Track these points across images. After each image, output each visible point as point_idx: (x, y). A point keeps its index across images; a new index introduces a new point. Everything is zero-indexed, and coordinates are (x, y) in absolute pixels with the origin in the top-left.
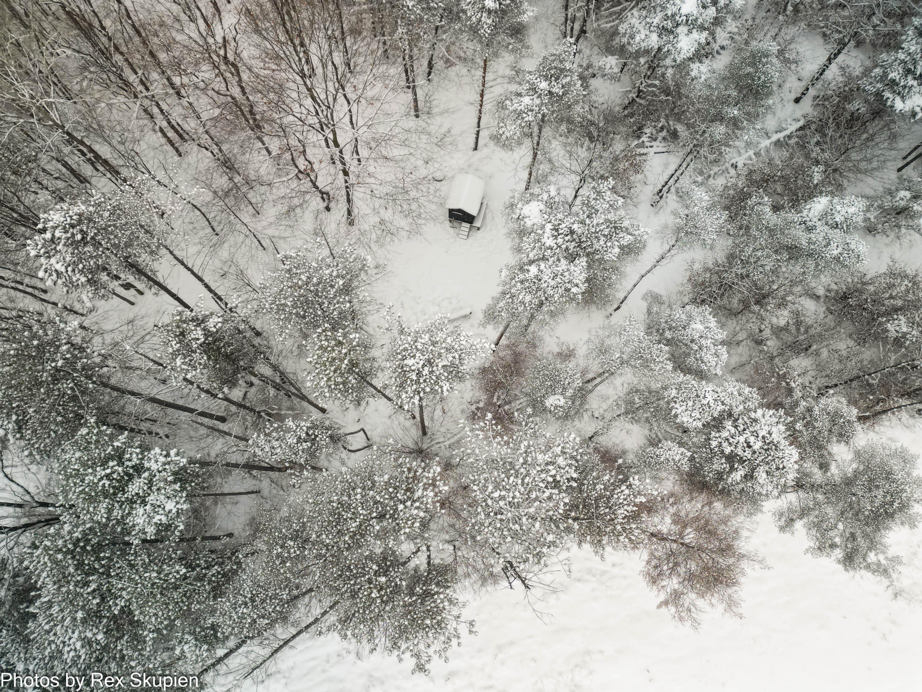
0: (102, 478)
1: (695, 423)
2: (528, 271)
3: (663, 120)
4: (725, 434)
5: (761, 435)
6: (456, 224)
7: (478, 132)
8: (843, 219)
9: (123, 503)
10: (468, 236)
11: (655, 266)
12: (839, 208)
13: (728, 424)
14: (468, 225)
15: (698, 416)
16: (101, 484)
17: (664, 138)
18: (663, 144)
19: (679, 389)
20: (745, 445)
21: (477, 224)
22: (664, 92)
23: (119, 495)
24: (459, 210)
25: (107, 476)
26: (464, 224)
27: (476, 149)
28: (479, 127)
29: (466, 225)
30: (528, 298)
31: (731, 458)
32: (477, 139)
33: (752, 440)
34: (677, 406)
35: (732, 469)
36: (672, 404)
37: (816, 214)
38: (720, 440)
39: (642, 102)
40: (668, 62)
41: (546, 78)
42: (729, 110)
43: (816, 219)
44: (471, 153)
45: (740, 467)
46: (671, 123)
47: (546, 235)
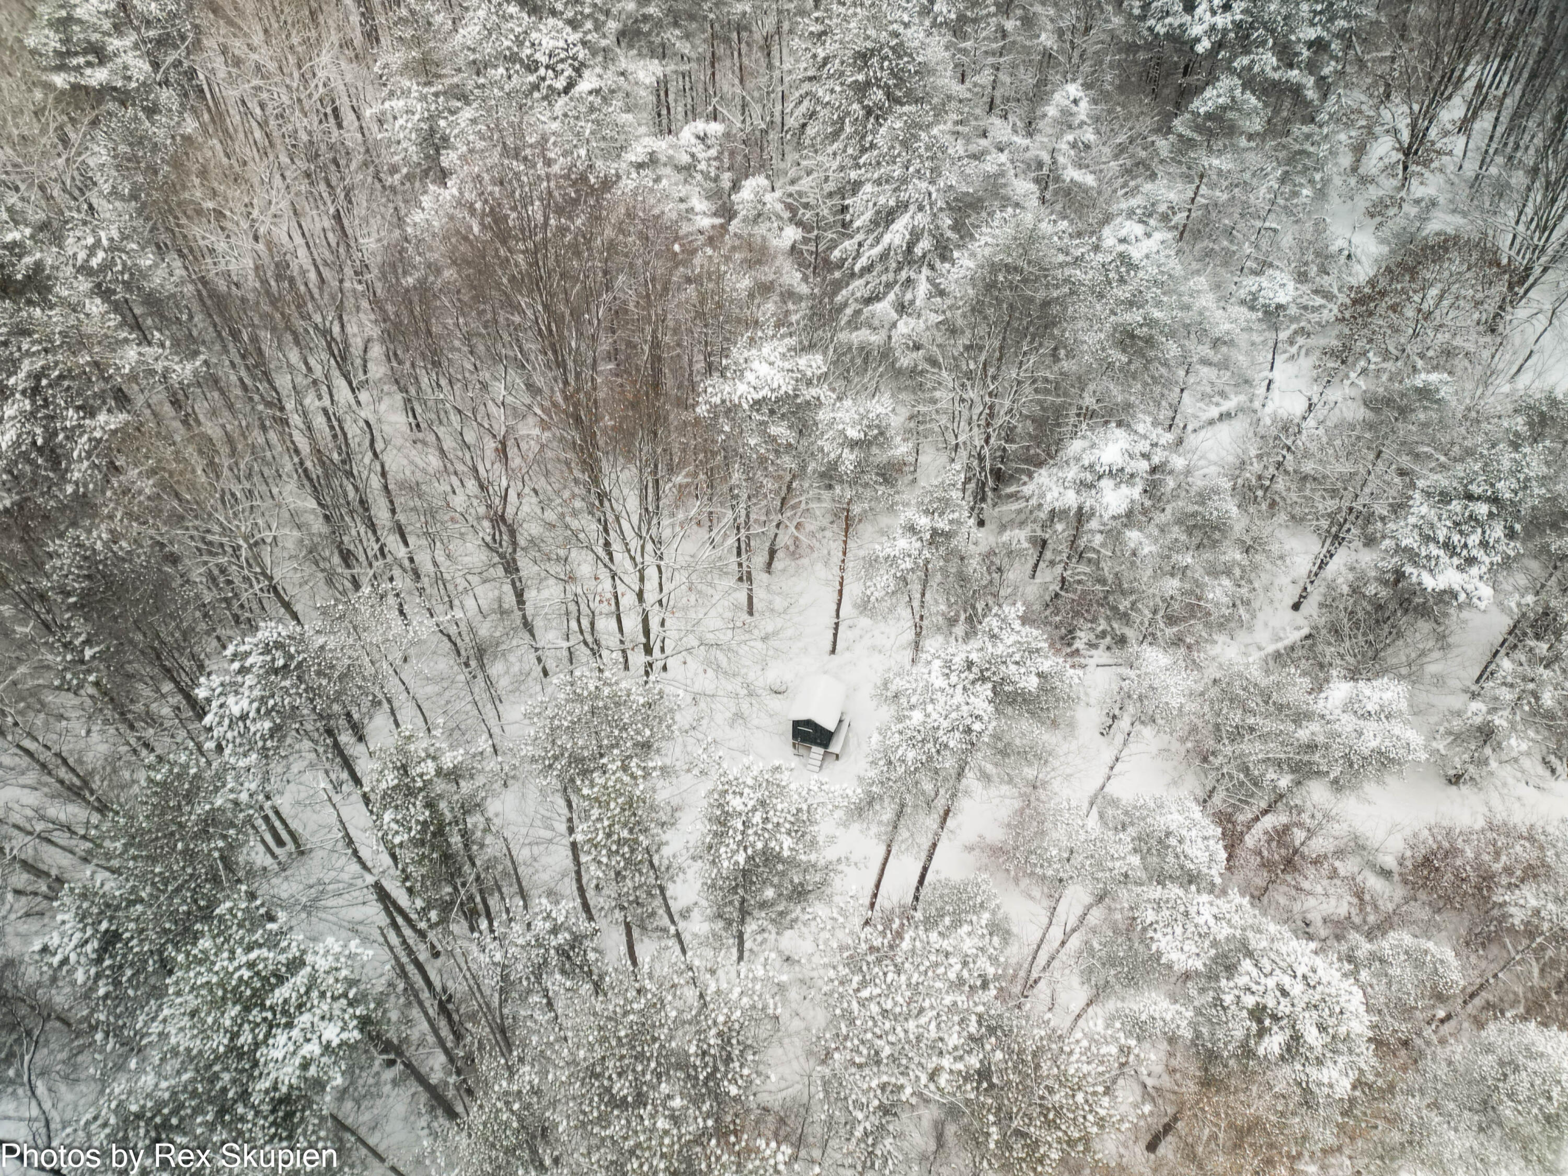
0: (240, 967)
1: (1190, 962)
2: (910, 718)
3: (1102, 621)
4: (1242, 981)
5: (1299, 974)
6: (802, 751)
7: (837, 624)
8: (1377, 707)
9: (258, 1025)
10: (821, 767)
11: (1109, 778)
12: (1367, 692)
13: (1247, 965)
14: (821, 750)
15: (1195, 950)
16: (236, 976)
17: (1108, 648)
18: (1108, 654)
19: (1158, 908)
20: (1278, 994)
21: (835, 747)
22: (1099, 581)
23: (254, 1012)
24: (809, 723)
25: (251, 965)
26: (815, 749)
27: (833, 651)
28: (838, 616)
29: (817, 751)
30: (911, 755)
31: (1258, 1013)
32: (835, 635)
33: (1286, 981)
34: (1158, 936)
35: (1262, 1033)
36: (1150, 934)
37: (1337, 703)
38: (1237, 992)
39: (1070, 595)
40: (1094, 524)
41: (926, 512)
42: (1180, 558)
43: (1339, 711)
44: (827, 657)
45: (1275, 1028)
46: (1115, 625)
47: (933, 674)
